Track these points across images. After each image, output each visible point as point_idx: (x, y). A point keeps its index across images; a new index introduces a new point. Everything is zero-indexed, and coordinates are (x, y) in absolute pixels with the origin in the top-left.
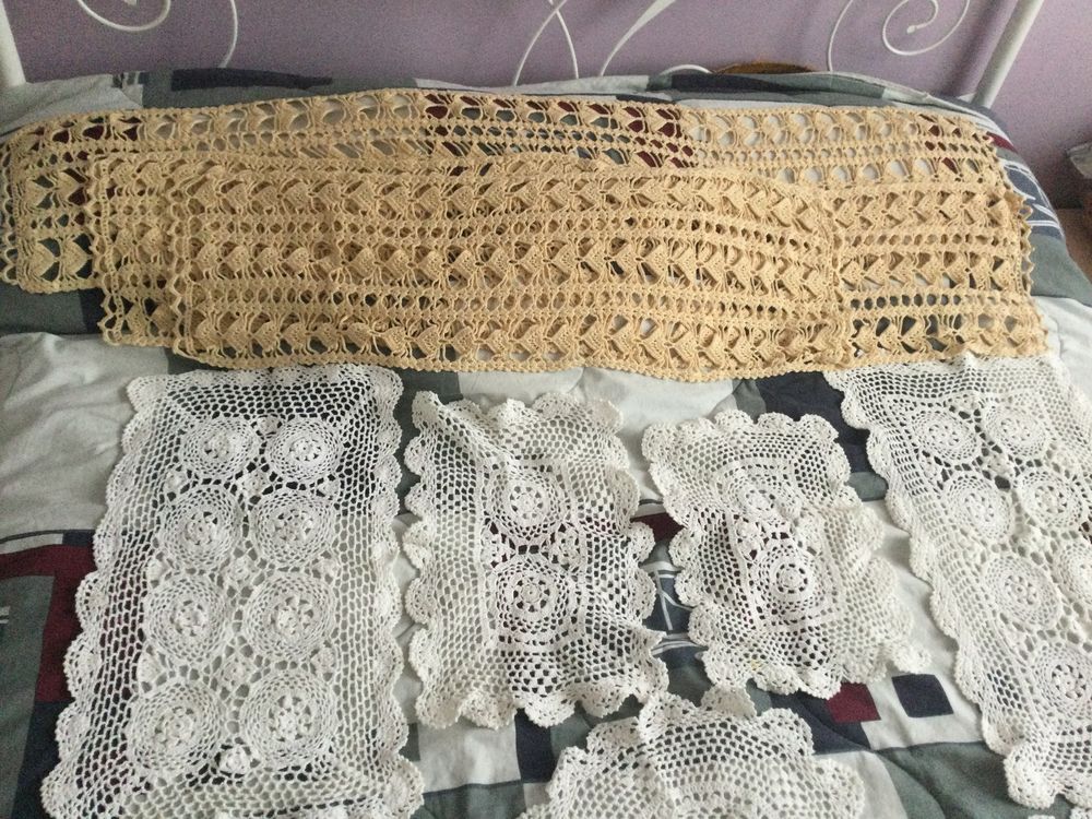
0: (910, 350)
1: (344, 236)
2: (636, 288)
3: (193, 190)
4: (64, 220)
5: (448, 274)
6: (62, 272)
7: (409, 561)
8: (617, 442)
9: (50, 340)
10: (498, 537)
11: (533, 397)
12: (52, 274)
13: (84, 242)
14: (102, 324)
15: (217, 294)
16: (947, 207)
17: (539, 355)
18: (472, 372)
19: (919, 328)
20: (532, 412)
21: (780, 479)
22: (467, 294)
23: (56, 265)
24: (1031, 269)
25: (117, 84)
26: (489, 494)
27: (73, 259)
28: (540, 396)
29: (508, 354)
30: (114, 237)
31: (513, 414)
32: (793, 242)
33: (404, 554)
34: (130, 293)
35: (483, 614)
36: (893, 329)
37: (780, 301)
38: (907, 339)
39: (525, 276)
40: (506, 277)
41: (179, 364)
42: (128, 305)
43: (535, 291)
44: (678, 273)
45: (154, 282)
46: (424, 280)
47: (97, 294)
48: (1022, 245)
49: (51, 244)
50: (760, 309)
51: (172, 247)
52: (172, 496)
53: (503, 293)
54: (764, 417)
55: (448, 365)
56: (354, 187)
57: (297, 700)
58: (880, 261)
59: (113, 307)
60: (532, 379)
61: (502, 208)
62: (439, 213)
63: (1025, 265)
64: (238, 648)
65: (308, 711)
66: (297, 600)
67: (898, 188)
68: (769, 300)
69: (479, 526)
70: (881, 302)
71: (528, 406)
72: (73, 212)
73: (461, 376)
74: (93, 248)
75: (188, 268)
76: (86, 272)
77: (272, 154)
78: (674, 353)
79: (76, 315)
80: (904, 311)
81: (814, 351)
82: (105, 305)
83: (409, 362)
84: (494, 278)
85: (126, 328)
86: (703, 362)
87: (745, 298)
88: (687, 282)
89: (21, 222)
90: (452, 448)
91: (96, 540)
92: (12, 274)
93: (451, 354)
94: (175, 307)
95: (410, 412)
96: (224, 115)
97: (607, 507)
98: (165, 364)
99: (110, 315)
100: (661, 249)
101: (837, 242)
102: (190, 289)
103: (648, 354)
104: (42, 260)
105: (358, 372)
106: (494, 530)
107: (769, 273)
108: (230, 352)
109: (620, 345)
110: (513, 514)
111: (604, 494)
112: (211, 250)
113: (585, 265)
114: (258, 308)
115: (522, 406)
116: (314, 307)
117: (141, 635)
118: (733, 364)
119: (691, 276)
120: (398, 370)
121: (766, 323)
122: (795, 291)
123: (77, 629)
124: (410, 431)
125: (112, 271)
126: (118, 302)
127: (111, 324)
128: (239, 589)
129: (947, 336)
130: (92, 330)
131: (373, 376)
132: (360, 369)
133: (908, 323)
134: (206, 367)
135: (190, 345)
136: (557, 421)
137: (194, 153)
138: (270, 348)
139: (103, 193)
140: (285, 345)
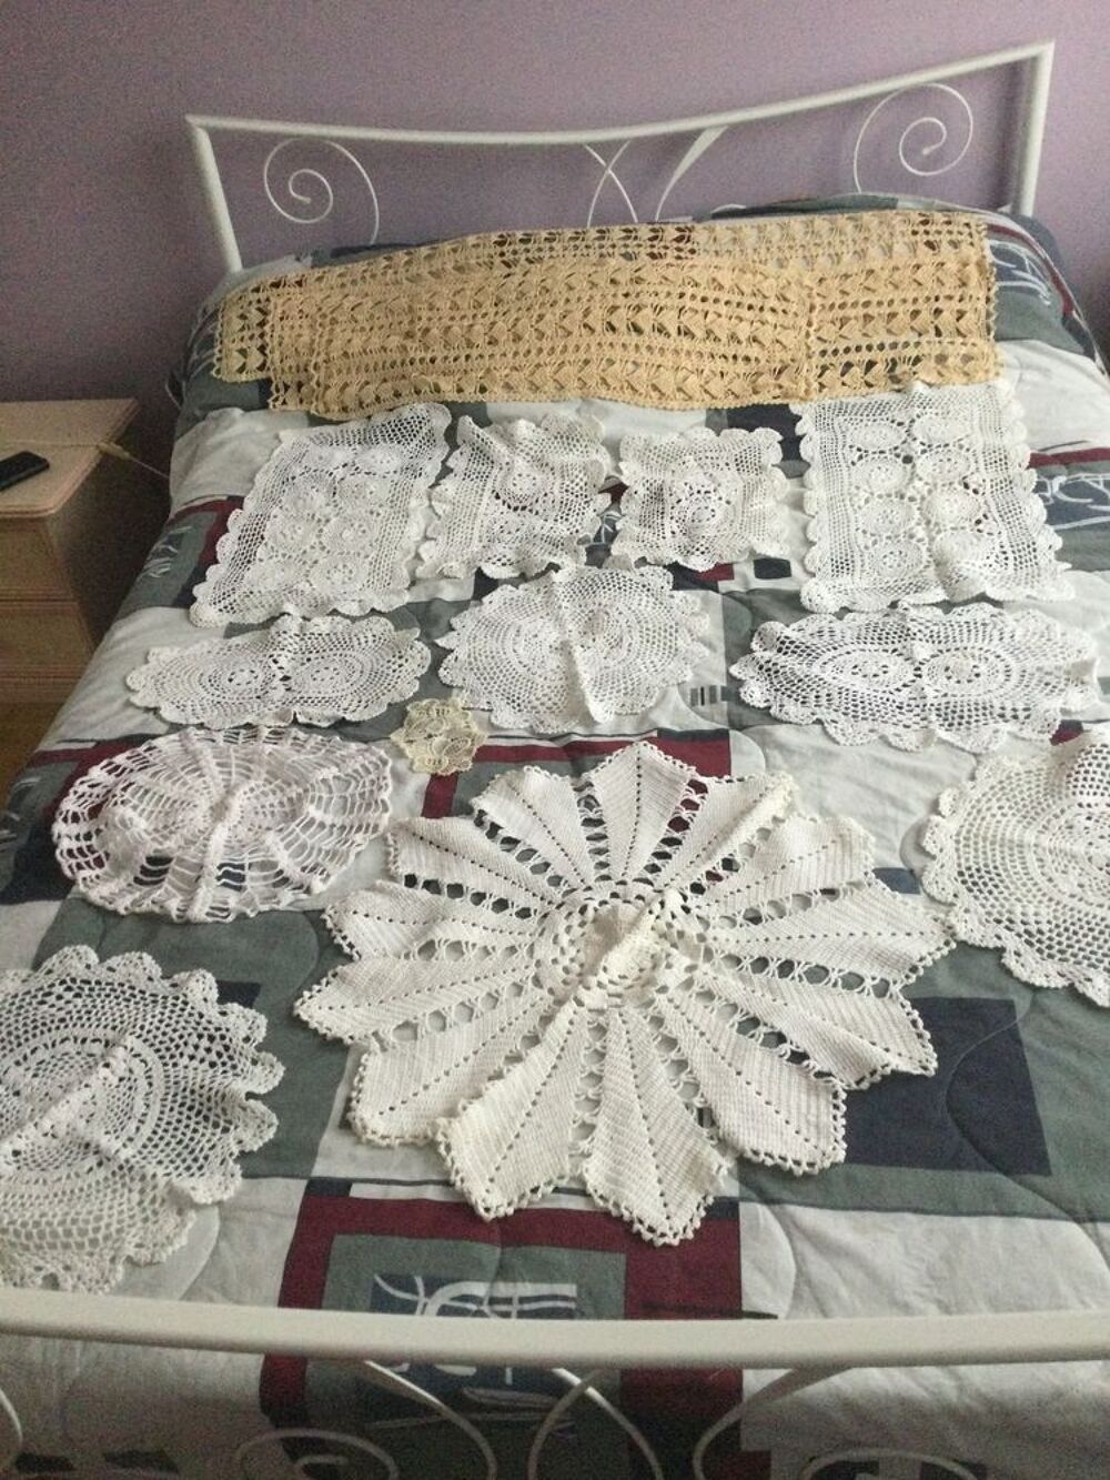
0: (869, 385)
1: (423, 324)
2: (625, 338)
3: (332, 312)
4: (251, 338)
5: (487, 339)
6: (248, 368)
7: (434, 511)
8: (604, 449)
9: (237, 412)
10: (500, 501)
11: (540, 418)
12: (242, 370)
13: (262, 349)
14: (270, 401)
15: (340, 371)
16: (919, 275)
17: (546, 388)
18: (497, 403)
19: (880, 368)
20: (540, 431)
21: (722, 465)
22: (497, 350)
23: (244, 364)
24: (994, 318)
25: (298, 259)
26: (499, 479)
27: (255, 359)
28: (545, 417)
29: (524, 389)
30: (280, 344)
31: (525, 431)
32: (773, 310)
33: (431, 506)
34: (288, 378)
35: (476, 534)
36: (857, 371)
37: (754, 351)
38: (869, 378)
39: (541, 335)
40: (527, 336)
41: (315, 421)
42: (287, 387)
43: (546, 345)
44: (661, 330)
45: (302, 369)
46: (470, 344)
47: (268, 381)
48: (988, 300)
49: (243, 352)
50: (735, 357)
51: (315, 346)
52: (293, 478)
53: (523, 348)
54: (726, 431)
55: (480, 397)
56: (434, 294)
57: (345, 566)
58: (853, 322)
59: (278, 390)
60: (541, 407)
61: (532, 294)
62: (488, 303)
63: (988, 315)
64: (318, 547)
65: (351, 572)
66: (356, 526)
67: (876, 265)
68: (742, 351)
69: (487, 493)
70: (847, 350)
71: (538, 426)
72: (257, 332)
73: (488, 405)
74: (267, 352)
75: (323, 356)
76: (262, 367)
77: (387, 284)
78: (655, 388)
79: (255, 394)
80: (866, 356)
81: (780, 387)
82: (273, 388)
83: (452, 396)
84: (518, 338)
85: (284, 403)
86: (680, 396)
87: (721, 349)
88: (668, 335)
89: (226, 341)
90: (481, 454)
91: (246, 500)
92: (218, 372)
93: (483, 390)
94: (313, 383)
95: (455, 434)
96: (360, 266)
97: (582, 484)
98: (306, 422)
99: (275, 395)
100: (647, 311)
101: (812, 308)
102: (323, 370)
103: (633, 388)
104: (237, 361)
105: (421, 408)
106: (498, 497)
107: (744, 331)
108: (345, 409)
109: (609, 380)
110: (513, 488)
111: (581, 475)
112: (337, 343)
113: (585, 326)
114: (363, 377)
115: (534, 426)
116: (398, 370)
117: (263, 538)
118: (707, 397)
119: (673, 332)
120: (447, 404)
121: (741, 367)
122: (767, 344)
123: (226, 530)
124: (454, 446)
125: (278, 364)
126: (281, 386)
127: (276, 399)
128: (323, 520)
129: (905, 373)
130: (265, 406)
131: (432, 411)
132: (422, 406)
133: (871, 365)
134: (330, 422)
135: (321, 408)
136: (559, 436)
137: (337, 290)
138: (368, 401)
139: (277, 319)
140: (378, 399)
